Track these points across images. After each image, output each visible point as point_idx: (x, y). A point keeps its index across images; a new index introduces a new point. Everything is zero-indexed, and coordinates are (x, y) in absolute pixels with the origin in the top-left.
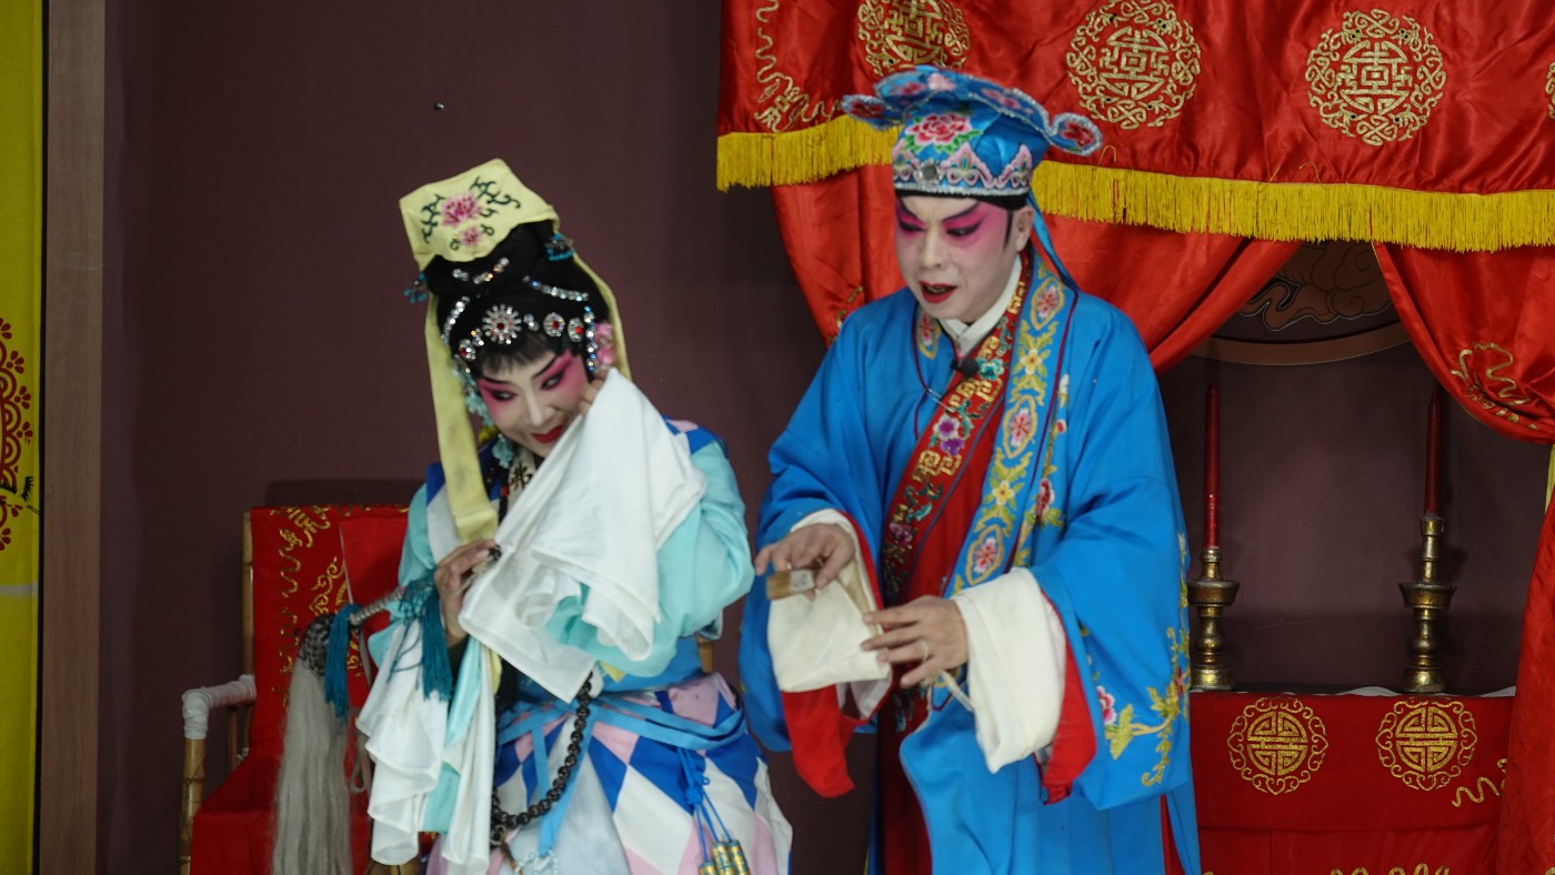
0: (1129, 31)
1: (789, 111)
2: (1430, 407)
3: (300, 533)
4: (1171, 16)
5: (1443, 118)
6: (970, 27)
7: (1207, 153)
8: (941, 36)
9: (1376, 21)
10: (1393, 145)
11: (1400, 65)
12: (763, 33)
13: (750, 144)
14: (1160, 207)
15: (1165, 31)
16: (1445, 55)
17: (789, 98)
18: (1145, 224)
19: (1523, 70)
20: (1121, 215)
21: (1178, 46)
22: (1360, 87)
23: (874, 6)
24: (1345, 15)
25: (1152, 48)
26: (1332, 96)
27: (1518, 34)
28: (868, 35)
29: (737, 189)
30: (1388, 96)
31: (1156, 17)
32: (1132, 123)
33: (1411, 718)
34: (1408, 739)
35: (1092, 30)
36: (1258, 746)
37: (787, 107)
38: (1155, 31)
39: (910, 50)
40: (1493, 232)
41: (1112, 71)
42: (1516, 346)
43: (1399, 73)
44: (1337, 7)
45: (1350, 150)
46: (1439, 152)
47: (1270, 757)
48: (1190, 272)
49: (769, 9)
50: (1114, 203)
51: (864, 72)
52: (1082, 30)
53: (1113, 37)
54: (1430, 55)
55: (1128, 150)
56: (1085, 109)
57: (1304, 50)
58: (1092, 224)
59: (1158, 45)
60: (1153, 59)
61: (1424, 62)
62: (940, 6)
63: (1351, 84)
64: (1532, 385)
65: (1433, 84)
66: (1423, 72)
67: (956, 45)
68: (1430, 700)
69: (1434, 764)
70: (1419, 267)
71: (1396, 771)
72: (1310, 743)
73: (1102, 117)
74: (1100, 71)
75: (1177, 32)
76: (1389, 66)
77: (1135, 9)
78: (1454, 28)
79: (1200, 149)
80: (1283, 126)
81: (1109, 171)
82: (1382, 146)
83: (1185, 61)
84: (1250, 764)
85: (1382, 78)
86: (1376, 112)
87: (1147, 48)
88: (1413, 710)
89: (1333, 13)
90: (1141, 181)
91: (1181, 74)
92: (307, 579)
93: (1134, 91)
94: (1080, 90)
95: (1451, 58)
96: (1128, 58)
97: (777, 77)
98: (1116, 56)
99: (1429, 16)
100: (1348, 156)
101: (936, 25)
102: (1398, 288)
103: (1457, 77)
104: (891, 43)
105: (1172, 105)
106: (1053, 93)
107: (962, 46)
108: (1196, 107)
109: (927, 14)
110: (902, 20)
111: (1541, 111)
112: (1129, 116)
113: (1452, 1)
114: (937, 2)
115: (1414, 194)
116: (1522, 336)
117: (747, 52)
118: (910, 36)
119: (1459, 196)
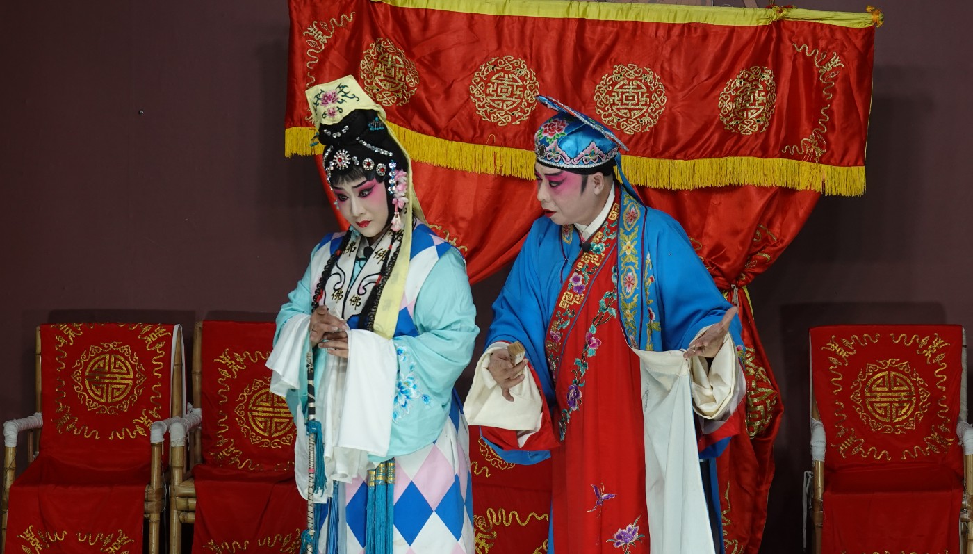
0: (502, 74)
3: (66, 337)
4: (524, 67)
5: (666, 119)
6: (419, 72)
8: (404, 77)
9: (631, 70)
10: (639, 134)
11: (643, 93)
12: (311, 74)
13: (303, 133)
14: (519, 167)
15: (521, 74)
16: (666, 87)
18: (510, 175)
19: (707, 96)
20: (498, 172)
21: (528, 82)
22: (622, 104)
23: (369, 61)
24: (614, 67)
25: (514, 84)
26: (608, 109)
27: (704, 78)
28: (366, 76)
29: (295, 156)
30: (637, 109)
31: (516, 67)
32: (504, 123)
35: (483, 74)
38: (516, 74)
39: (388, 84)
40: (691, 180)
41: (493, 95)
42: (703, 239)
43: (642, 97)
44: (610, 62)
46: (663, 137)
49: (314, 62)
50: (495, 165)
52: (478, 74)
53: (494, 78)
54: (658, 88)
55: (502, 137)
56: (479, 115)
57: (593, 86)
58: (482, 177)
59: (517, 82)
60: (515, 89)
61: (655, 91)
62: (403, 61)
63: (617, 103)
64: (712, 259)
65: (660, 103)
66: (655, 97)
67: (412, 81)
70: (654, 198)
73: (488, 120)
74: (487, 95)
75: (527, 75)
76: (637, 93)
77: (505, 63)
78: (671, 74)
81: (492, 148)
82: (634, 135)
83: (532, 91)
85: (633, 100)
86: (630, 117)
87: (511, 83)
89: (608, 66)
90: (509, 153)
91: (529, 97)
92: (70, 362)
93: (505, 105)
94: (477, 104)
95: (669, 89)
96: (502, 89)
98: (495, 87)
99: (658, 67)
101: (401, 71)
103: (672, 99)
104: (377, 80)
105: (525, 113)
106: (462, 107)
107: (415, 82)
108: (537, 114)
109: (397, 65)
110: (383, 69)
111: (716, 117)
112: (502, 119)
113: (670, 60)
114: (402, 58)
115: (651, 160)
116: (706, 234)
117: (302, 85)
118: (387, 77)
119: (674, 161)
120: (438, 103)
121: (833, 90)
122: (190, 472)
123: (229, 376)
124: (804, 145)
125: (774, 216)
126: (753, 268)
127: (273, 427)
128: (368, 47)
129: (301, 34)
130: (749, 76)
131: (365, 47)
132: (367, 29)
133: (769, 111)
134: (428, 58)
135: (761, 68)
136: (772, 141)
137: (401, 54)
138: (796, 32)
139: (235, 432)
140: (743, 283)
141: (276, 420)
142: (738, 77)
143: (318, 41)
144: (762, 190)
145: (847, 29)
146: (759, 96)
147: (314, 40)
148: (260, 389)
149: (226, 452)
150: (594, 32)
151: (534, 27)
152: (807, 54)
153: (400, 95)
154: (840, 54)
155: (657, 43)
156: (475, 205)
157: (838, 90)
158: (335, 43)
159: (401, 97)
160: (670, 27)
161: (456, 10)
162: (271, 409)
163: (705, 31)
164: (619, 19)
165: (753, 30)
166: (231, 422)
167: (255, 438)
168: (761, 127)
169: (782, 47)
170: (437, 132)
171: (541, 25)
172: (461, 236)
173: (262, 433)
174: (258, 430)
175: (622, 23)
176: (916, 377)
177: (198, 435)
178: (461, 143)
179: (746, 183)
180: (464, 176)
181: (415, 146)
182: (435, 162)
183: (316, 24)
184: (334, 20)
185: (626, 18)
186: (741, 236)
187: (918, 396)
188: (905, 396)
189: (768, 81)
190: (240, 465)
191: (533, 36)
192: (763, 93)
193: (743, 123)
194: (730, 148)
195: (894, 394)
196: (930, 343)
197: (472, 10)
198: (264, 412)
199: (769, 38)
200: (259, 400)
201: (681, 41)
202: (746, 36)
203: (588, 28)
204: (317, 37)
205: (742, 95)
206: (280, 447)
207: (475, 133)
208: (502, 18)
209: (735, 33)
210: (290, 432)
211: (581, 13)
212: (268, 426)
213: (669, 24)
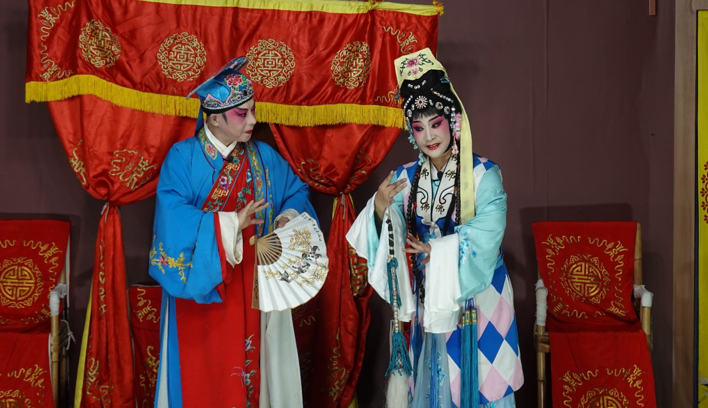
0: (180, 46)
4: (195, 40)
5: (295, 78)
6: (121, 43)
9: (270, 42)
10: (276, 88)
11: (279, 59)
12: (44, 44)
13: (38, 86)
14: (192, 110)
15: (193, 46)
16: (295, 56)
17: (53, 69)
18: (186, 116)
19: (323, 61)
20: (177, 113)
21: (198, 51)
22: (264, 67)
23: (85, 35)
24: (259, 41)
25: (188, 52)
26: (254, 70)
27: (321, 49)
28: (83, 46)
29: (33, 102)
30: (275, 70)
31: (190, 41)
32: (182, 79)
35: (167, 45)
37: (52, 73)
38: (190, 46)
39: (99, 52)
40: (313, 120)
41: (174, 60)
42: (321, 161)
43: (279, 62)
44: (256, 37)
45: (261, 90)
49: (45, 36)
50: (175, 109)
51: (81, 59)
52: (163, 45)
53: (174, 48)
54: (290, 56)
55: (180, 89)
56: (164, 74)
57: (244, 53)
58: (166, 117)
59: (191, 51)
60: (189, 56)
61: (287, 58)
63: (261, 66)
64: (327, 175)
65: (291, 66)
66: (287, 62)
67: (116, 50)
70: (287, 132)
73: (171, 77)
74: (169, 60)
75: (198, 46)
76: (275, 59)
77: (182, 38)
78: (298, 46)
81: (173, 97)
82: (272, 89)
83: (201, 57)
85: (272, 64)
86: (270, 76)
87: (187, 52)
89: (254, 40)
90: (185, 101)
91: (199, 62)
93: (182, 68)
94: (162, 67)
95: (297, 56)
96: (180, 55)
97: (48, 62)
98: (175, 55)
99: (289, 42)
100: (260, 92)
101: (108, 43)
102: (279, 140)
103: (300, 64)
104: (92, 49)
105: (196, 73)
106: (152, 68)
107: (118, 51)
108: (205, 74)
109: (105, 38)
110: (95, 41)
111: (329, 76)
112: (180, 77)
113: (297, 36)
114: (109, 34)
115: (284, 106)
116: (323, 157)
117: (38, 52)
118: (99, 47)
119: (301, 106)
120: (135, 65)
124: (390, 96)
125: (369, 145)
126: (355, 180)
127: (18, 294)
128: (85, 26)
129: (37, 17)
130: (352, 48)
131: (82, 25)
132: (83, 12)
133: (366, 72)
134: (128, 34)
135: (360, 42)
136: (368, 93)
137: (108, 30)
138: (384, 18)
140: (348, 191)
141: (20, 288)
142: (345, 48)
143: (49, 21)
144: (361, 126)
145: (419, 16)
146: (359, 62)
147: (46, 20)
148: (9, 266)
151: (202, 13)
152: (392, 33)
153: (108, 60)
154: (415, 33)
156: (161, 137)
158: (61, 23)
160: (298, 14)
162: (17, 281)
163: (322, 17)
164: (262, 8)
165: (355, 16)
167: (5, 301)
168: (360, 84)
169: (375, 28)
170: (134, 86)
171: (207, 11)
172: (152, 159)
173: (10, 298)
174: (7, 296)
175: (264, 11)
178: (151, 94)
179: (350, 122)
180: (154, 116)
181: (118, 96)
182: (133, 107)
183: (47, 9)
184: (60, 6)
185: (267, 6)
186: (347, 159)
189: (365, 52)
191: (202, 19)
192: (362, 60)
193: (348, 80)
194: (339, 98)
198: (11, 282)
199: (366, 22)
200: (8, 274)
201: (305, 23)
202: (350, 21)
203: (240, 14)
204: (48, 18)
205: (347, 61)
206: (23, 307)
207: (161, 86)
208: (180, 6)
209: (342, 19)
210: (30, 296)
211: (235, 3)
212: (15, 293)
213: (297, 12)
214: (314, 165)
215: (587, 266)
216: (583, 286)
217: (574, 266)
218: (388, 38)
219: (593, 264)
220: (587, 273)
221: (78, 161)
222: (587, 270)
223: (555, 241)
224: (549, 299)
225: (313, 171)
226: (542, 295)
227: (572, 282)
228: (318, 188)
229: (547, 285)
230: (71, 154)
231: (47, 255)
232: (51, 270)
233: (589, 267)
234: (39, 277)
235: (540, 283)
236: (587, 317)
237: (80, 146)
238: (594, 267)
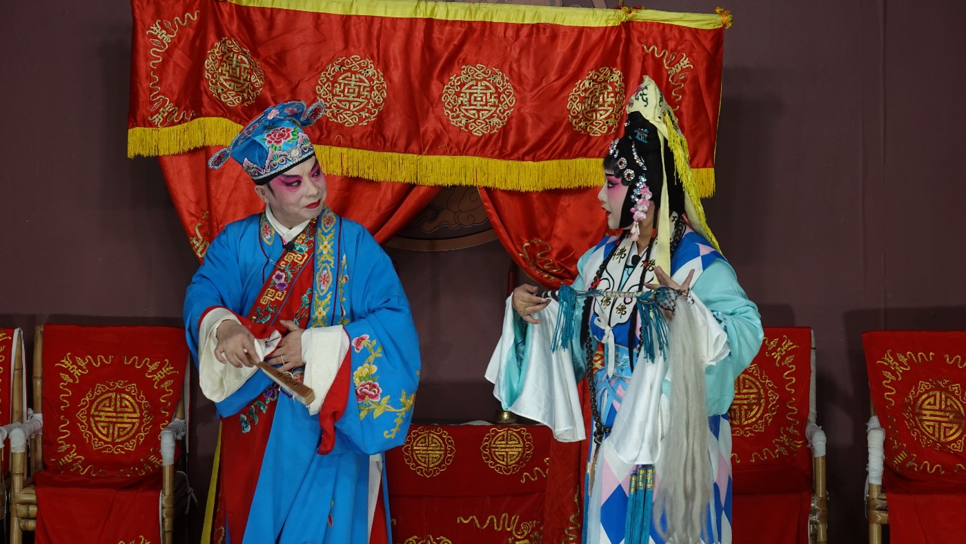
0: (349, 75)
1: (167, 116)
2: (509, 272)
4: (371, 67)
5: (514, 121)
6: (264, 72)
7: (390, 139)
8: (249, 77)
9: (479, 70)
10: (487, 136)
11: (491, 94)
12: (154, 74)
13: (146, 133)
14: (366, 168)
15: (368, 75)
16: (515, 88)
17: (167, 109)
18: (358, 177)
19: (556, 96)
20: (344, 172)
21: (375, 82)
22: (470, 105)
23: (213, 60)
24: (463, 67)
25: (361, 84)
26: (456, 110)
27: (553, 78)
28: (210, 76)
29: (139, 157)
30: (485, 110)
31: (364, 67)
32: (351, 123)
33: (499, 437)
34: (497, 448)
35: (329, 74)
36: (419, 452)
37: (166, 114)
38: (363, 75)
39: (233, 84)
40: (540, 181)
41: (340, 96)
42: (552, 241)
43: (491, 98)
44: (458, 62)
45: (466, 138)
46: (512, 139)
47: (425, 458)
48: (383, 203)
49: (156, 62)
50: (342, 166)
51: (208, 97)
52: (324, 74)
53: (340, 78)
55: (348, 138)
57: (442, 85)
59: (365, 82)
60: (362, 90)
61: (504, 92)
62: (248, 60)
63: (465, 103)
64: (561, 262)
65: (509, 104)
66: (503, 97)
67: (257, 81)
68: (509, 427)
69: (511, 460)
70: (503, 200)
71: (491, 464)
72: (446, 450)
73: (335, 120)
74: (333, 95)
76: (486, 94)
77: (352, 63)
78: (520, 75)
79: (387, 138)
80: (430, 125)
81: (339, 149)
82: (482, 136)
83: (379, 91)
84: (415, 461)
85: (482, 100)
86: (479, 118)
87: (358, 84)
88: (500, 432)
89: (456, 66)
90: (355, 154)
91: (376, 98)
93: (352, 106)
95: (518, 89)
96: (349, 89)
97: (161, 98)
98: (342, 88)
99: (507, 68)
100: (465, 141)
101: (246, 71)
102: (491, 211)
103: (521, 101)
104: (222, 80)
105: (372, 114)
107: (260, 82)
108: (384, 115)
109: (242, 65)
110: (228, 69)
111: (565, 118)
112: (349, 120)
113: (518, 60)
114: (247, 58)
115: (499, 161)
116: (555, 236)
117: (145, 84)
118: (233, 77)
119: (523, 162)
121: (682, 92)
122: (30, 479)
123: (71, 381)
127: (116, 433)
128: (213, 47)
129: (144, 34)
130: (598, 76)
131: (209, 46)
132: (211, 28)
133: (618, 113)
134: (274, 58)
135: (610, 69)
137: (246, 54)
138: (645, 33)
139: (76, 438)
141: (119, 425)
142: (587, 78)
143: (161, 40)
145: (696, 30)
146: (608, 97)
147: (158, 39)
148: (103, 394)
149: (68, 457)
150: (442, 32)
151: (381, 27)
152: (656, 55)
153: (245, 95)
154: (689, 55)
155: (504, 43)
157: (687, 92)
158: (179, 42)
159: (246, 98)
160: (519, 27)
161: (303, 10)
162: (114, 414)
163: (554, 31)
164: (467, 19)
165: (602, 30)
166: (73, 428)
167: (98, 444)
168: (610, 129)
169: (631, 48)
171: (388, 25)
173: (104, 438)
174: (100, 436)
175: (470, 23)
176: (765, 380)
177: (40, 441)
179: (595, 185)
183: (159, 23)
185: (475, 18)
186: (590, 238)
187: (767, 398)
188: (754, 399)
189: (617, 82)
190: (83, 472)
191: (380, 36)
192: (612, 95)
193: (592, 124)
194: (578, 149)
195: (743, 396)
196: (779, 345)
197: (319, 9)
198: (106, 417)
199: (618, 39)
200: (102, 404)
202: (595, 37)
203: (436, 28)
204: (160, 36)
205: (591, 96)
206: (123, 452)
207: (322, 133)
208: (349, 17)
209: (584, 34)
210: (133, 437)
211: (428, 13)
212: (111, 431)
213: (518, 25)
214: (542, 248)
215: (943, 396)
216: (937, 426)
217: (924, 397)
218: (650, 62)
219: (953, 393)
220: (943, 407)
221: (202, 242)
222: (943, 403)
223: (896, 359)
224: (887, 445)
225: (540, 256)
226: (876, 439)
227: (921, 421)
228: (548, 281)
229: (883, 424)
230: (192, 232)
231: (157, 377)
232: (163, 399)
233: (946, 398)
234: (146, 409)
235: (874, 422)
236: (943, 472)
237: (204, 219)
238: (953, 398)
